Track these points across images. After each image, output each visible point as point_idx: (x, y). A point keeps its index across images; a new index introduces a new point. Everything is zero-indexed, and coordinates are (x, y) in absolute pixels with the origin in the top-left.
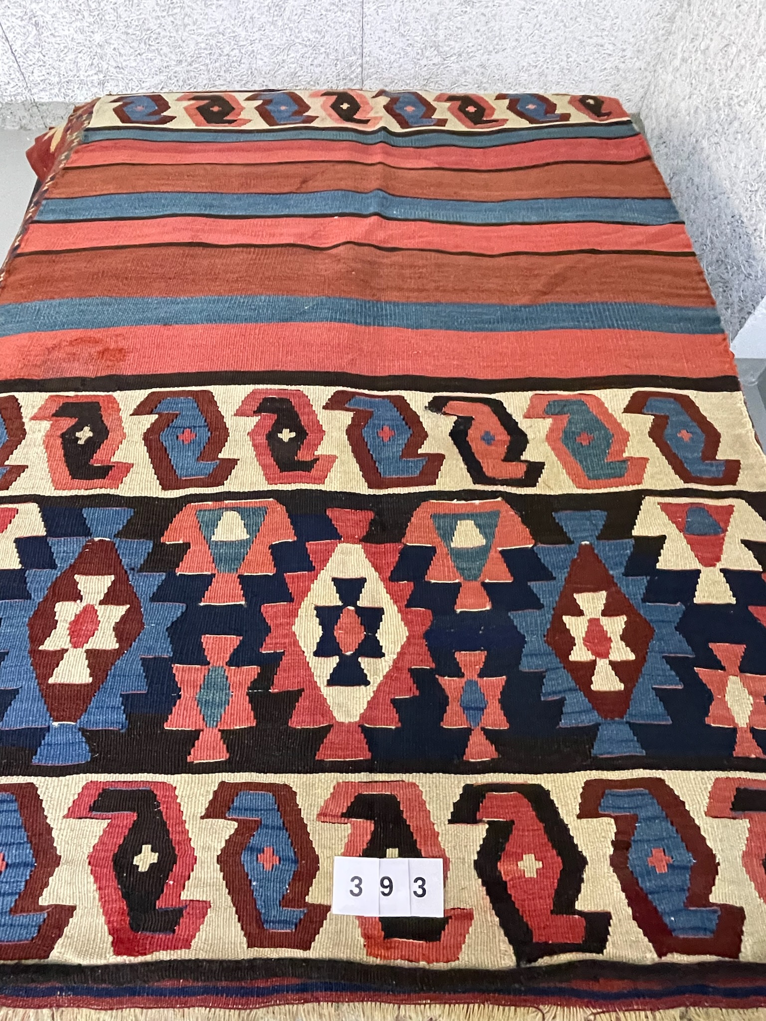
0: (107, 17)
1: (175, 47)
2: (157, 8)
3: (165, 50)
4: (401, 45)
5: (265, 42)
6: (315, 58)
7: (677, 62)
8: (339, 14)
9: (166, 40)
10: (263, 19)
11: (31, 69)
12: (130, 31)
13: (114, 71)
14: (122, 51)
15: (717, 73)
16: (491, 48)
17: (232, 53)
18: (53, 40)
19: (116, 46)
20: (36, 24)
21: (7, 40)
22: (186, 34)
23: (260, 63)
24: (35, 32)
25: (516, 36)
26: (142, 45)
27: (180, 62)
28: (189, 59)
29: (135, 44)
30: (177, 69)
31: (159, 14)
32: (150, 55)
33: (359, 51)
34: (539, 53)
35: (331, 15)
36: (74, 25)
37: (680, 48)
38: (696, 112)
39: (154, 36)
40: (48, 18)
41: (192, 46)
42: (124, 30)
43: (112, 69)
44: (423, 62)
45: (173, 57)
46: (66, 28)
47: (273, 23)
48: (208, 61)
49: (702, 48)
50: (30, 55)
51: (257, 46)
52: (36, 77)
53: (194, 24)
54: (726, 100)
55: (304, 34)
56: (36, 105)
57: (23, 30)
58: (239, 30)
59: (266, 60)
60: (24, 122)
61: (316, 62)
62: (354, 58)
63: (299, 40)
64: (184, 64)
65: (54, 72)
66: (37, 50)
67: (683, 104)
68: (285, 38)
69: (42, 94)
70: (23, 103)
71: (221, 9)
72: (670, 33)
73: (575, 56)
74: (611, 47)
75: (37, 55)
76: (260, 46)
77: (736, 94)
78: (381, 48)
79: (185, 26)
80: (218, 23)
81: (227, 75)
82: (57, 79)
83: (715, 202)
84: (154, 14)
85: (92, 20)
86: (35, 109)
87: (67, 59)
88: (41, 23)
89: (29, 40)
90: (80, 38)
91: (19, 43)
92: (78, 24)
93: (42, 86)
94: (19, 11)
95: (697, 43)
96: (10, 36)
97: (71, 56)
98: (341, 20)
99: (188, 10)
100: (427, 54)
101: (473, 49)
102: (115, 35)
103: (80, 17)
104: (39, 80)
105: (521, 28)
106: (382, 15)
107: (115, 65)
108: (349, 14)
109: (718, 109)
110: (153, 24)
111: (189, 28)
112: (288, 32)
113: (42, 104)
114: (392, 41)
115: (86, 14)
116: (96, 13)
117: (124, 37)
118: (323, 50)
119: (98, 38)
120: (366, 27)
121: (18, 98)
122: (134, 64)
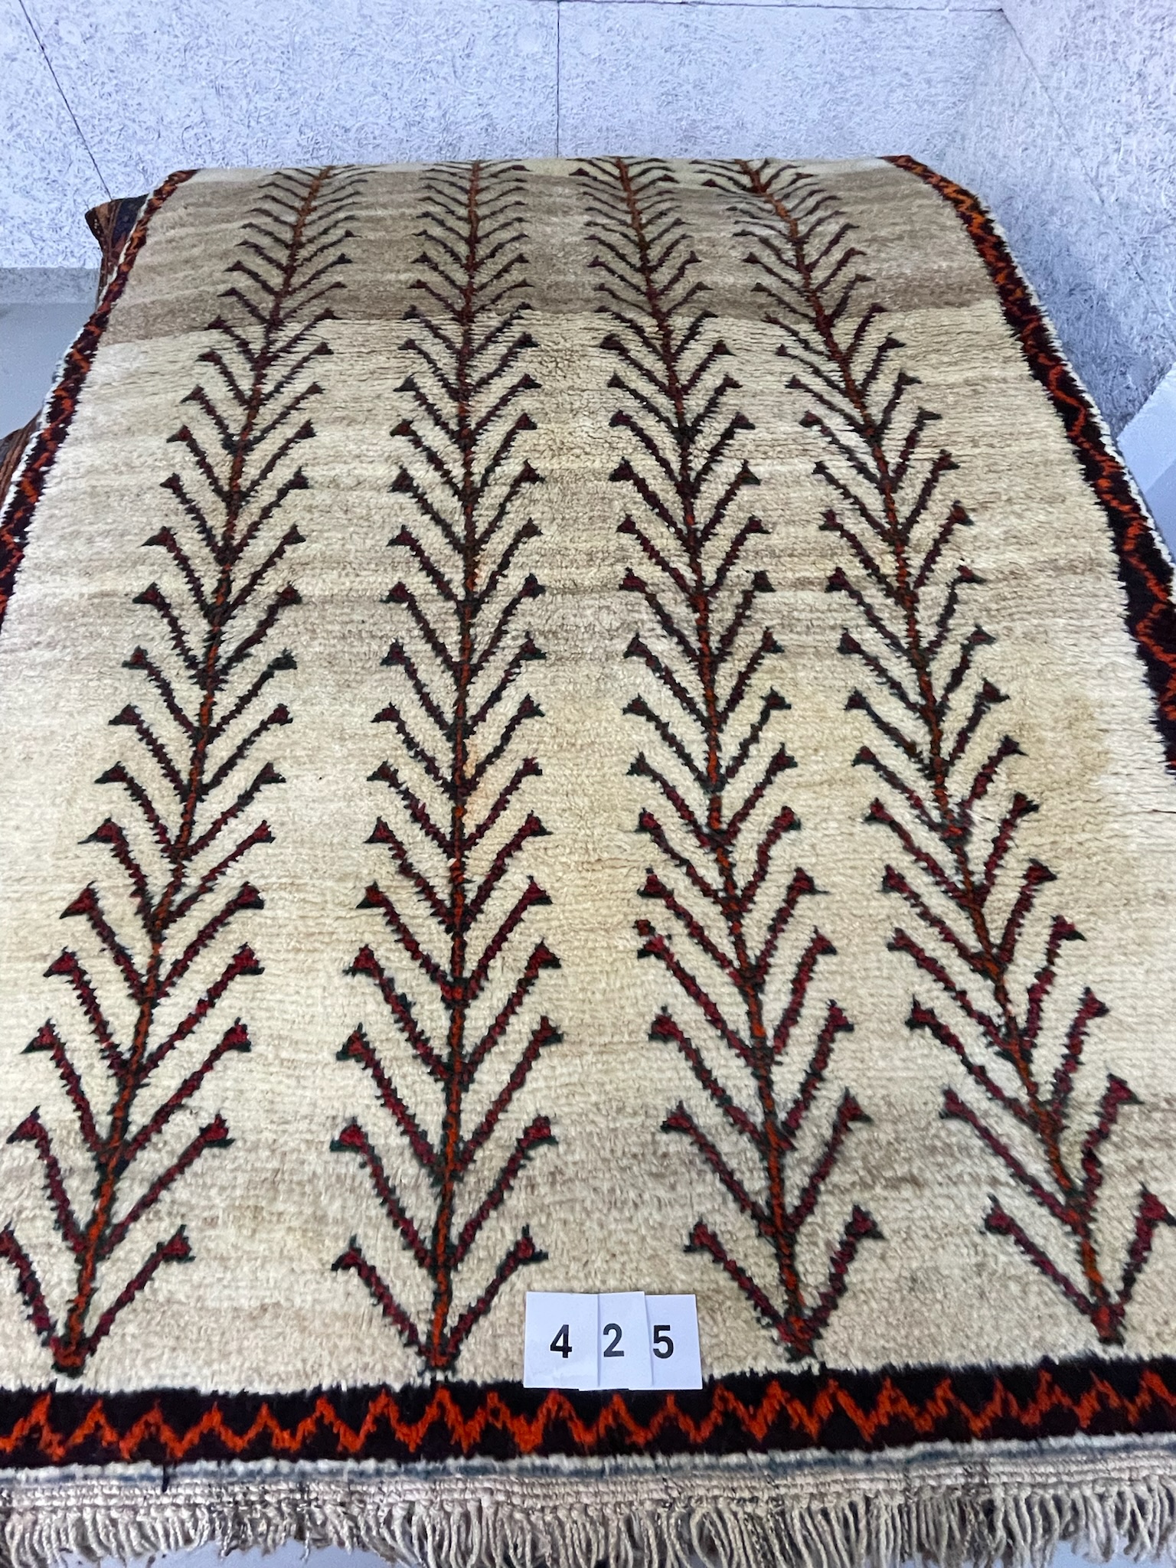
20: (144, 171)
40: (159, 163)
94: (122, 154)
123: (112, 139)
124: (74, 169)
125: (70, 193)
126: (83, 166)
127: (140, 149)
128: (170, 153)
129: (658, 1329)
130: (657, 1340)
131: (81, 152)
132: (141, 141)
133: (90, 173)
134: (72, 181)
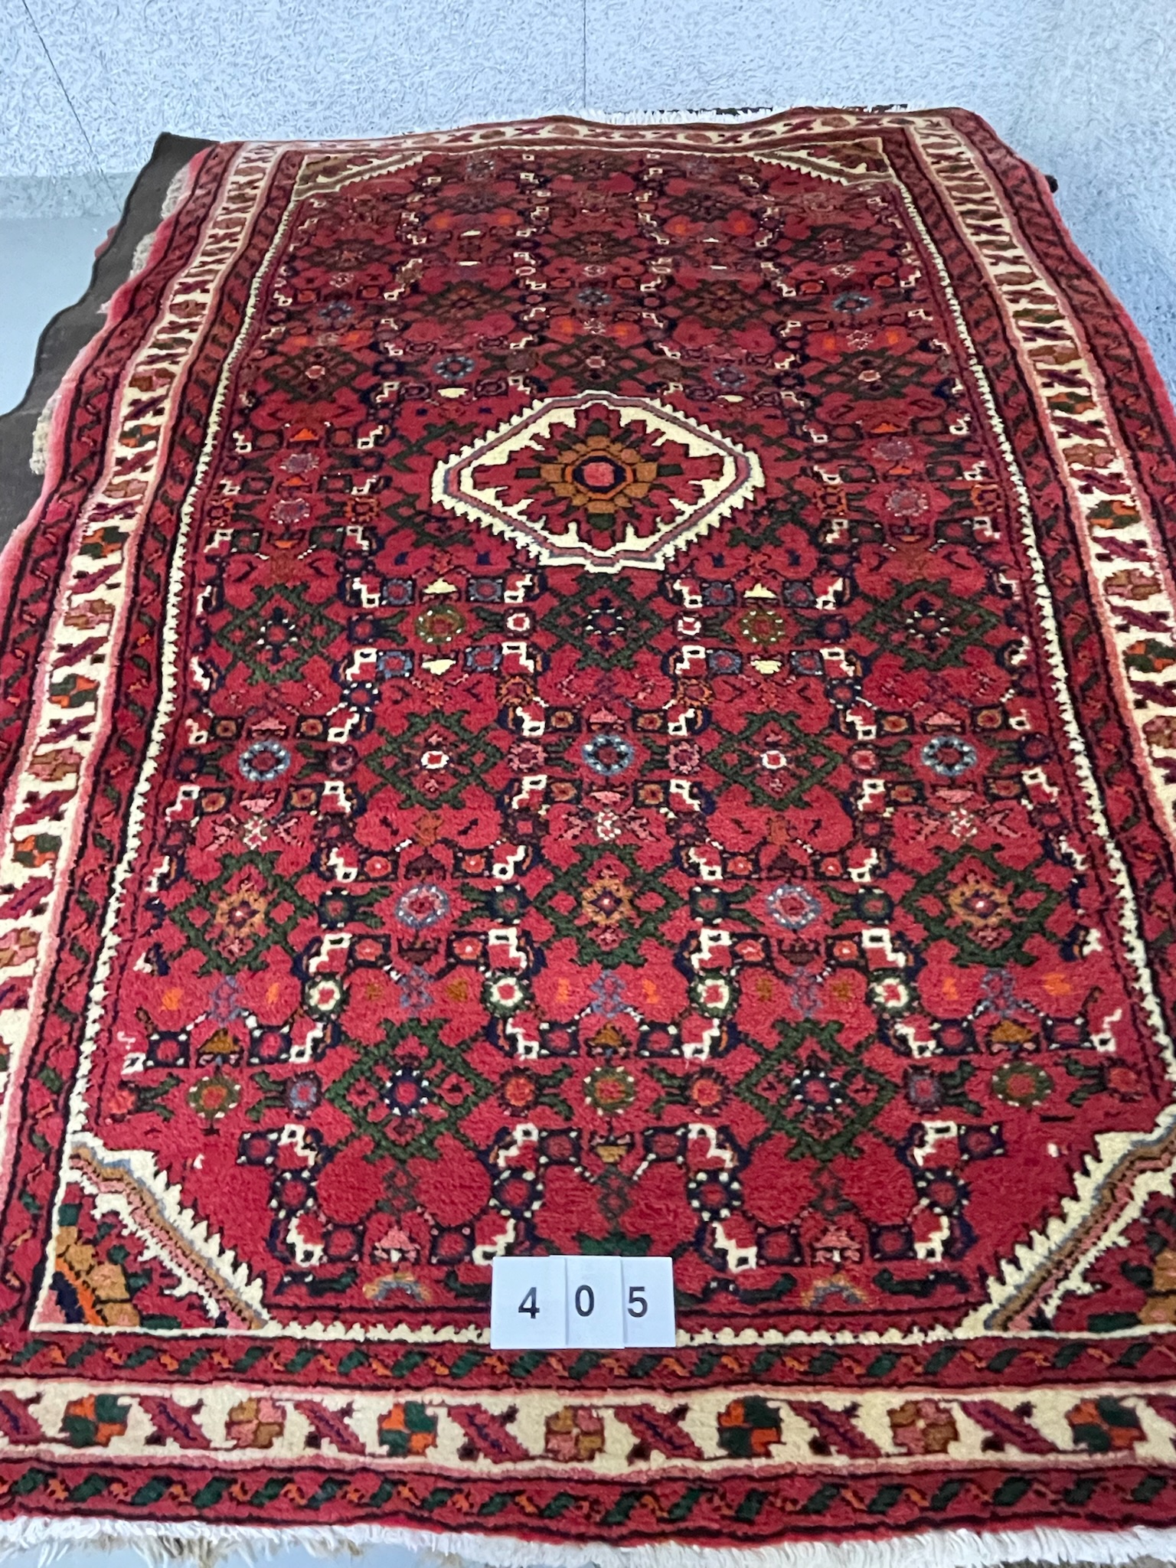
0: (205, 40)
1: (307, 82)
2: (278, 24)
3: (292, 86)
4: (640, 63)
5: (439, 68)
6: (513, 91)
7: (1068, 72)
8: (549, 19)
9: (293, 72)
10: (435, 33)
11: (95, 124)
12: (240, 60)
13: (216, 121)
14: (229, 92)
15: (1132, 85)
16: (778, 64)
17: (392, 87)
18: (124, 78)
19: (219, 83)
20: (102, 56)
21: (60, 82)
22: (321, 61)
23: (431, 99)
24: (100, 68)
25: (818, 43)
26: (258, 82)
27: (314, 104)
28: (327, 100)
29: (248, 80)
30: (311, 115)
31: (281, 32)
32: (270, 96)
33: (579, 76)
34: (853, 65)
35: (537, 23)
36: (156, 56)
37: (1070, 48)
38: (1097, 148)
39: (274, 67)
41: (331, 79)
42: (230, 59)
43: (215, 120)
44: (677, 89)
45: (304, 96)
46: (145, 61)
47: (450, 38)
48: (355, 102)
49: (1108, 45)
50: (94, 104)
51: (428, 74)
52: (105, 134)
53: (334, 46)
54: (1148, 125)
55: (498, 53)
56: (104, 178)
57: (84, 67)
58: (403, 53)
59: (440, 95)
60: (88, 204)
61: (514, 97)
62: (572, 87)
63: (491, 64)
64: (319, 107)
65: (129, 128)
66: (105, 94)
67: (1078, 136)
68: (468, 61)
69: (113, 162)
70: (86, 176)
71: (372, 21)
72: (1055, 27)
73: (907, 67)
74: (964, 52)
75: (105, 103)
76: (432, 73)
77: (1164, 116)
78: (613, 70)
79: (320, 49)
80: (369, 42)
81: (384, 121)
82: (134, 138)
83: (1128, 287)
84: (273, 34)
85: (182, 46)
86: (103, 185)
87: (148, 107)
88: (109, 55)
89: (93, 80)
90: (167, 74)
91: (79, 85)
92: (163, 53)
93: (113, 149)
94: (76, 37)
95: (1099, 39)
96: (65, 76)
97: (153, 103)
98: (552, 28)
99: (324, 25)
100: (683, 76)
101: (752, 66)
102: (216, 69)
103: (166, 42)
104: (107, 140)
105: (824, 29)
106: (614, 20)
107: (216, 111)
108: (564, 20)
109: (1133, 141)
110: (272, 48)
111: (325, 52)
112: (473, 53)
113: (113, 177)
114: (630, 57)
115: (174, 37)
116: (188, 35)
117: (231, 70)
118: (525, 77)
119: (193, 73)
120: (591, 40)
121: (79, 168)
122: (246, 111)
123: (66, 18)
124: (22, 56)
125: (18, 87)
126: (32, 52)
127: (98, 28)
128: (130, 34)
129: (633, 1289)
130: (632, 1300)
131: (27, 36)
132: (98, 21)
133: (39, 60)
134: (21, 71)
